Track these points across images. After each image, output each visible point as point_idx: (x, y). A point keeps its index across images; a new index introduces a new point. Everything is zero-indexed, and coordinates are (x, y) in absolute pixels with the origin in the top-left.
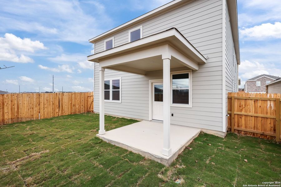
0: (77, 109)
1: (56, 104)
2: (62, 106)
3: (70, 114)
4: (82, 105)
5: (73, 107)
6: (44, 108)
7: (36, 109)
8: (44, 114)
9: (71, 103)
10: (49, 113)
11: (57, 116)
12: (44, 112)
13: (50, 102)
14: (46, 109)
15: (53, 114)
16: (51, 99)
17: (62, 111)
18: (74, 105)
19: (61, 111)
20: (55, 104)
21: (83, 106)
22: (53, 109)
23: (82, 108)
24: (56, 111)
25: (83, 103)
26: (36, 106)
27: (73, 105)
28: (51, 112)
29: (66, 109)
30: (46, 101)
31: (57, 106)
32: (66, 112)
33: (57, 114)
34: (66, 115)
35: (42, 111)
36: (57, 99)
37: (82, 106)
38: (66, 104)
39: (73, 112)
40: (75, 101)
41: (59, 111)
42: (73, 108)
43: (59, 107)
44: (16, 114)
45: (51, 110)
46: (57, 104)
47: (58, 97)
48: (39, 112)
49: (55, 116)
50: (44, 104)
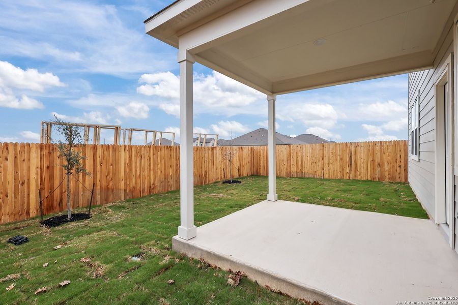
0: (387, 174)
1: (346, 159)
2: (356, 164)
3: (371, 180)
4: (400, 166)
5: (376, 167)
6: (328, 164)
7: (320, 164)
8: (329, 173)
9: (373, 161)
10: (336, 171)
11: (347, 178)
12: (329, 170)
13: (336, 156)
14: (330, 165)
15: (341, 173)
16: (338, 151)
17: (355, 172)
18: (379, 164)
19: (353, 172)
20: (344, 159)
21: (403, 169)
22: (341, 166)
23: (398, 171)
24: (346, 171)
25: (403, 161)
26: (319, 161)
27: (376, 163)
28: (338, 172)
29: (362, 169)
30: (331, 154)
31: (346, 162)
32: (362, 175)
33: (348, 175)
34: (362, 179)
35: (326, 167)
36: (348, 151)
37: (398, 169)
38: (362, 161)
39: (377, 176)
40: (381, 157)
41: (351, 170)
42: (378, 170)
43: (351, 164)
44: (300, 168)
45: (338, 168)
46: (348, 160)
47: (348, 149)
48: (323, 169)
49: (344, 178)
50: (329, 159)
